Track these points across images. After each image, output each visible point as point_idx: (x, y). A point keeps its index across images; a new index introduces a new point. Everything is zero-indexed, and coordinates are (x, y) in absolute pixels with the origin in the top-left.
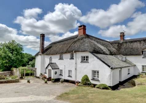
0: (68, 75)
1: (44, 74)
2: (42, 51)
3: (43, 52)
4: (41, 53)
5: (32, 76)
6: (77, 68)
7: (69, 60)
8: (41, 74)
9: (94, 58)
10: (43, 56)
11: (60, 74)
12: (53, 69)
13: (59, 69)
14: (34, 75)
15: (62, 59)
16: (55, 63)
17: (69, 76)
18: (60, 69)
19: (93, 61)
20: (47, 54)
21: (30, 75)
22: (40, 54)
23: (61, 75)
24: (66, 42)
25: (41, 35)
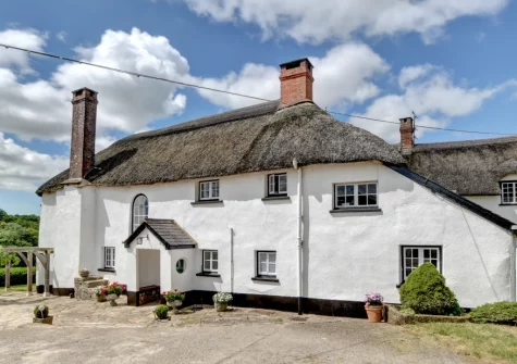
0: (253, 275)
1: (98, 274)
2: (84, 171)
3: (91, 174)
4: (80, 179)
5: (26, 287)
6: (312, 240)
7: (258, 202)
8: (85, 275)
9: (410, 189)
10: (89, 190)
11: (199, 271)
12: (168, 247)
13: (194, 246)
14: (34, 282)
15: (216, 201)
16: (172, 222)
17: (258, 278)
18: (201, 246)
19: (407, 202)
20: (115, 183)
21: (7, 282)
22: (71, 180)
23: (204, 274)
24: (218, 131)
25: (78, 93)
